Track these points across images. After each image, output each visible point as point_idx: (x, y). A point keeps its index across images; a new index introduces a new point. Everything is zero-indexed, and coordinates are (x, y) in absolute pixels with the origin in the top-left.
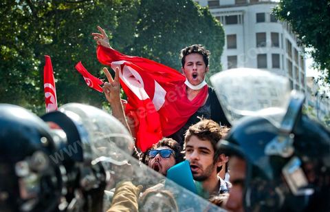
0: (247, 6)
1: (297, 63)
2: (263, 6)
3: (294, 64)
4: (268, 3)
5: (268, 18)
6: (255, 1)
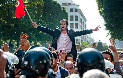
0: (67, 6)
1: (84, 27)
2: (73, 6)
3: (83, 27)
4: (74, 5)
5: (74, 10)
6: (69, 4)
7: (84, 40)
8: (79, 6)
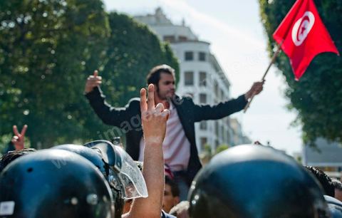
4: (196, 41)
5: (196, 56)
6: (183, 39)
7: (223, 138)
8: (209, 44)
